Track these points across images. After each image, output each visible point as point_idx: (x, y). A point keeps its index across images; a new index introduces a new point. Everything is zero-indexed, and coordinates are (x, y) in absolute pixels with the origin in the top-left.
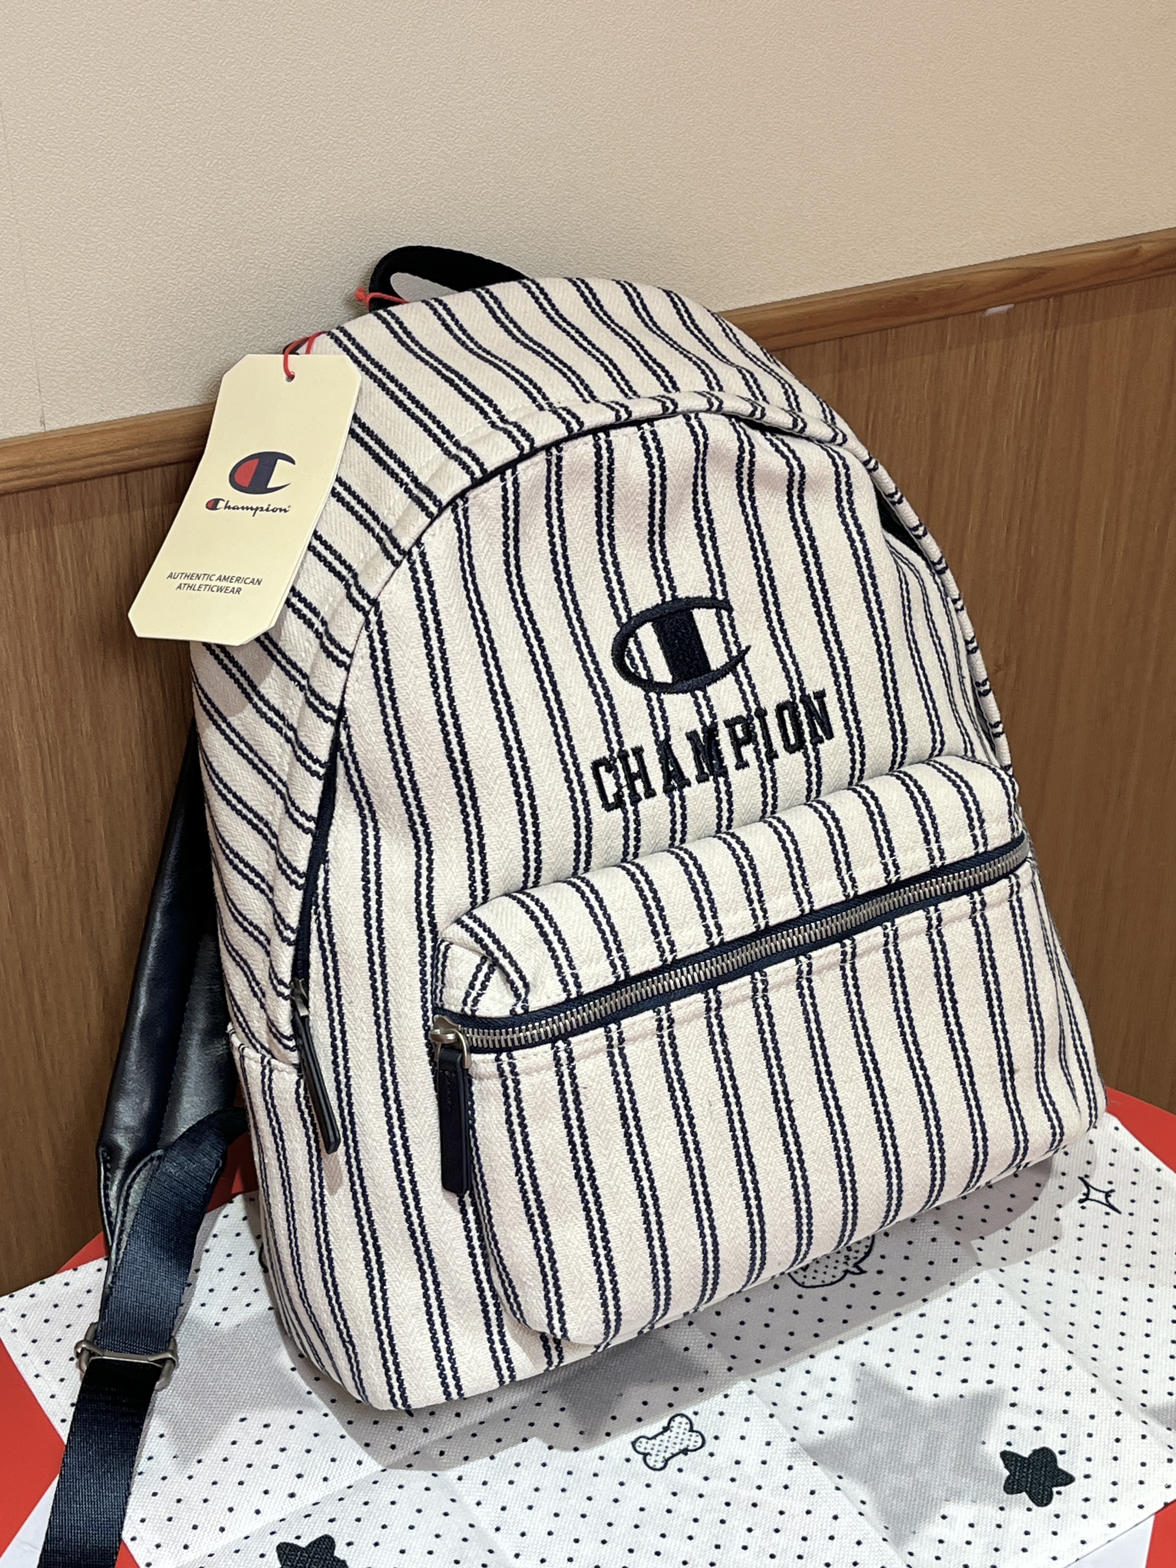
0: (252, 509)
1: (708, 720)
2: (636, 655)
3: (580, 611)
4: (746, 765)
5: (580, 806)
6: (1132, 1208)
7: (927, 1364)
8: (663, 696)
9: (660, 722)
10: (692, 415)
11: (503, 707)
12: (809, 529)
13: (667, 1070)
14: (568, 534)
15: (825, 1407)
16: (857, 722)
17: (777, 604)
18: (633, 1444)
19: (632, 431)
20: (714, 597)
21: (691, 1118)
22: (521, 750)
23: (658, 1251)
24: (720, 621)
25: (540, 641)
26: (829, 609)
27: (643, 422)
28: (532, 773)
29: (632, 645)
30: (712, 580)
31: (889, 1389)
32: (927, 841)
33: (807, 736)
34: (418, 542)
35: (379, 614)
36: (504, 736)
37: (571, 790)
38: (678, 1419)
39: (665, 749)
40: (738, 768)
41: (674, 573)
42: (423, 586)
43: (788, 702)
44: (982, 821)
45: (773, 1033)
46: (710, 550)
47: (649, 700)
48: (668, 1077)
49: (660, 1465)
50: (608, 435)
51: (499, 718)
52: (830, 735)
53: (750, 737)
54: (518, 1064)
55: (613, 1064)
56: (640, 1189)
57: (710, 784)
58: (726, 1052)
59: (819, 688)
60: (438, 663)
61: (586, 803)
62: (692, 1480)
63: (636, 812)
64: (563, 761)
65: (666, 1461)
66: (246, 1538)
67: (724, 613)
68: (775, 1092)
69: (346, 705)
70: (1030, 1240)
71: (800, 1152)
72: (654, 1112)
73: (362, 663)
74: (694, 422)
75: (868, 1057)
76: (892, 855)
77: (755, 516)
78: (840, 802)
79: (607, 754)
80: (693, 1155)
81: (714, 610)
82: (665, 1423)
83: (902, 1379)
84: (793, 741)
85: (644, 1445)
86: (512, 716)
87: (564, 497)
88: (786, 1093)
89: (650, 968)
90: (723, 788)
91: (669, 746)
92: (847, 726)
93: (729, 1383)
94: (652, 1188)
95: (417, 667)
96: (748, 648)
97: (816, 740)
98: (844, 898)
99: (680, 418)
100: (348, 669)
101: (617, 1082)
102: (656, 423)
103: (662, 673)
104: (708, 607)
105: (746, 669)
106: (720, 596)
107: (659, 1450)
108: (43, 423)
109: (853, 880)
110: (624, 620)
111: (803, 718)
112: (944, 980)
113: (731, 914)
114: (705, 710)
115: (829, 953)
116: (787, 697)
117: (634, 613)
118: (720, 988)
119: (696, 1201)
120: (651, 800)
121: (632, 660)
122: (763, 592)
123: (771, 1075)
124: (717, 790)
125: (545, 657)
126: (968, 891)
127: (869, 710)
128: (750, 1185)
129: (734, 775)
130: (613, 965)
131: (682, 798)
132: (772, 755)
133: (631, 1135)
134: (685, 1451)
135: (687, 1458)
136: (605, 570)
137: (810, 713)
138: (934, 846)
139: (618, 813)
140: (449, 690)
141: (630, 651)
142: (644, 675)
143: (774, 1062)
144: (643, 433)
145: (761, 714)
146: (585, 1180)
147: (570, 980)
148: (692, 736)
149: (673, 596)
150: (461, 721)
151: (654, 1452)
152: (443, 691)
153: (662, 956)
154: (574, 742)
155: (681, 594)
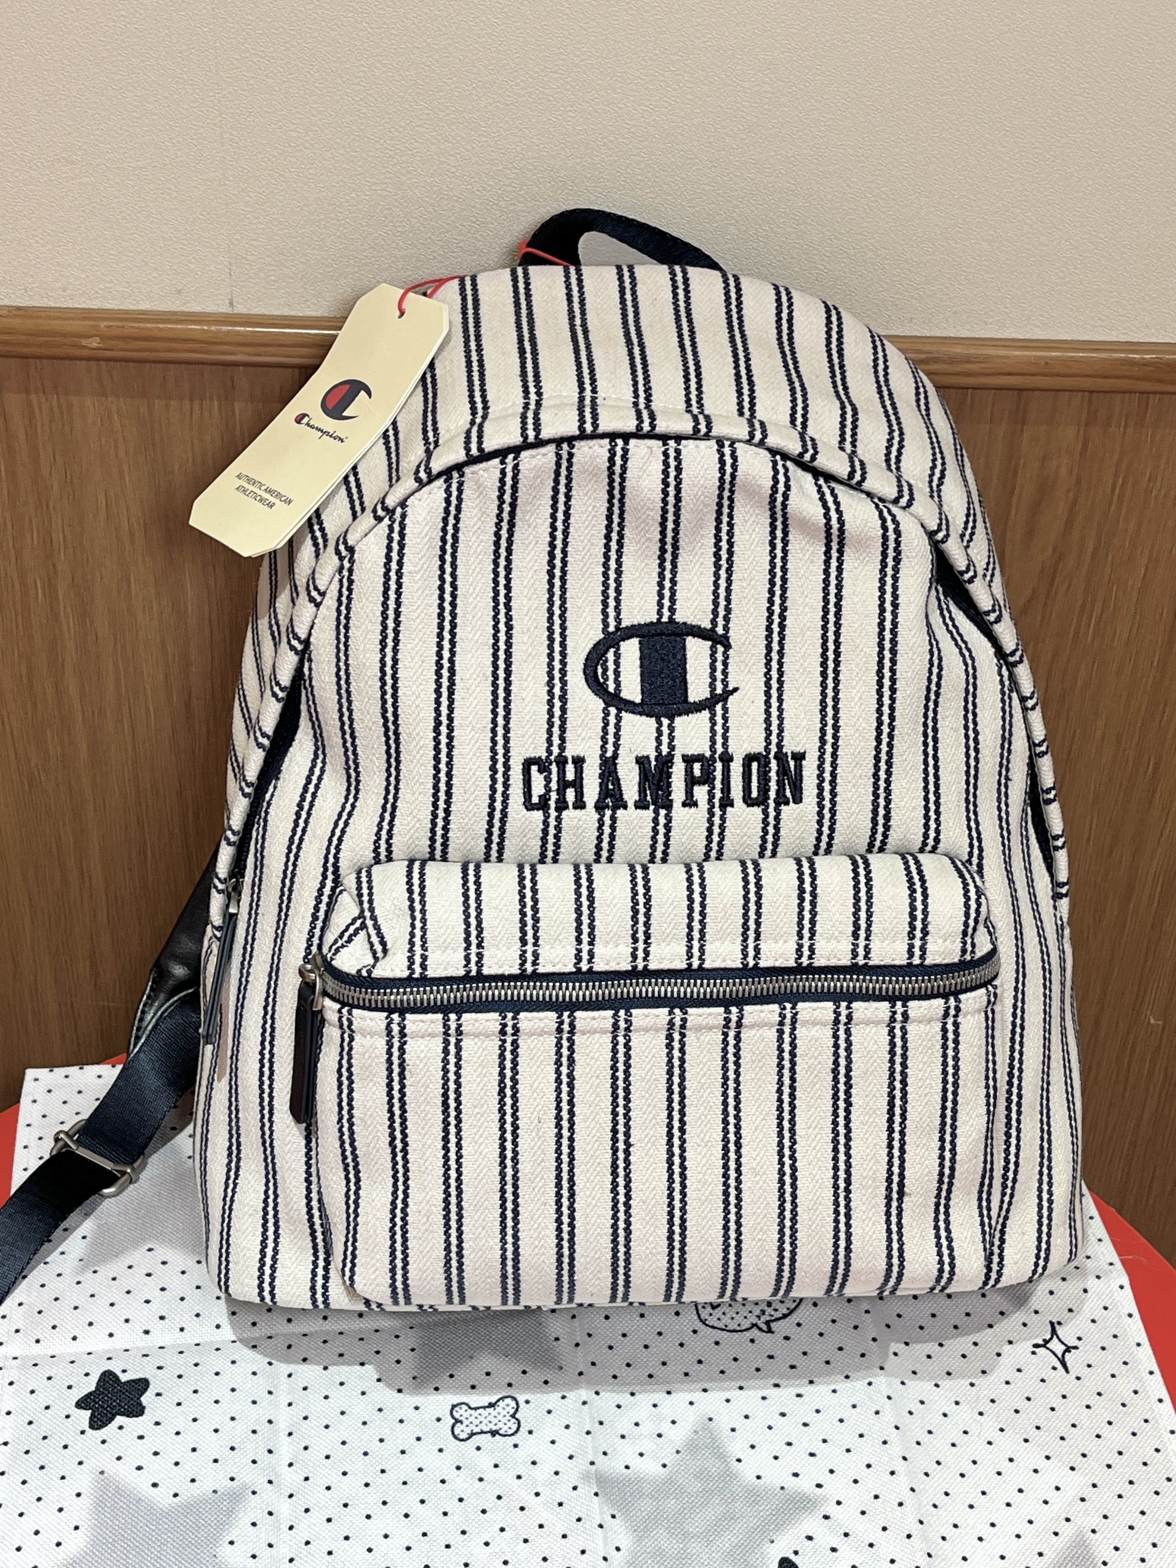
0: (322, 431)
1: (665, 750)
2: (611, 666)
3: (566, 609)
4: (695, 804)
5: (499, 797)
6: (1084, 1372)
7: (772, 1443)
8: (623, 714)
9: (611, 739)
10: (727, 443)
11: (445, 682)
12: (839, 587)
13: (502, 1074)
14: (571, 530)
15: (646, 1446)
16: (833, 794)
17: (781, 653)
18: (454, 1407)
19: (656, 445)
20: (713, 630)
21: (515, 1127)
22: (450, 728)
23: (454, 1241)
24: (713, 655)
25: (509, 628)
26: (836, 672)
27: (671, 438)
28: (455, 752)
29: (610, 656)
30: (715, 613)
31: (720, 1454)
32: (855, 935)
33: (772, 794)
34: (403, 504)
35: (352, 561)
36: (437, 711)
37: (494, 780)
38: (508, 1401)
39: (609, 767)
40: (684, 805)
41: (678, 595)
42: (395, 546)
43: (760, 754)
44: (925, 932)
45: (627, 1073)
46: (723, 583)
47: (607, 714)
48: (502, 1081)
49: (463, 1436)
50: (626, 443)
51: (438, 691)
52: (798, 799)
53: (707, 778)
54: (355, 1023)
55: (446, 1051)
56: (447, 1177)
57: (649, 813)
58: (570, 1076)
59: (799, 749)
60: (391, 624)
61: (506, 797)
62: (484, 1461)
63: (559, 819)
64: (493, 750)
65: (472, 1434)
66: (89, 1354)
67: (720, 649)
68: (615, 1131)
69: (312, 639)
70: (955, 1364)
71: (628, 1196)
72: (477, 1110)
73: (330, 602)
74: (727, 451)
75: (731, 1128)
76: (811, 939)
77: (784, 559)
78: (774, 870)
79: (544, 755)
80: (509, 1162)
81: (710, 643)
82: (493, 1399)
83: (737, 1446)
84: (754, 794)
85: (462, 1412)
86: (451, 693)
87: (573, 493)
88: (627, 1135)
89: (506, 973)
90: (662, 820)
91: (615, 765)
92: (820, 796)
93: (574, 1386)
94: (459, 1180)
95: (371, 621)
96: (736, 690)
97: (781, 800)
98: (741, 966)
99: (713, 443)
100: (318, 605)
101: (445, 1071)
102: (683, 442)
103: (632, 690)
104: (705, 638)
105: (725, 710)
106: (720, 630)
107: (471, 1421)
108: (231, 304)
109: (757, 950)
110: (611, 629)
111: (773, 775)
112: (842, 1079)
113: (610, 946)
114: (665, 739)
115: (710, 1014)
116: (758, 747)
117: (623, 625)
118: (578, 1014)
119: (503, 1206)
120: (578, 811)
121: (605, 670)
122: (769, 637)
123: (615, 1114)
124: (656, 821)
125: (509, 644)
126: (892, 999)
127: (850, 786)
128: (565, 1210)
129: (679, 812)
130: (467, 958)
131: (613, 819)
132: (727, 802)
133: (449, 1124)
134: (494, 1433)
135: (493, 1439)
136: (605, 575)
137: (783, 771)
138: (862, 942)
139: (539, 815)
140: (395, 650)
141: (606, 661)
142: (611, 688)
143: (621, 1101)
144: (667, 449)
145: (727, 759)
146: (398, 1150)
147: (418, 960)
148: (642, 761)
149: (670, 618)
150: (400, 684)
151: (466, 1422)
152: (389, 651)
153: (522, 965)
154: (511, 735)
155: (679, 617)
